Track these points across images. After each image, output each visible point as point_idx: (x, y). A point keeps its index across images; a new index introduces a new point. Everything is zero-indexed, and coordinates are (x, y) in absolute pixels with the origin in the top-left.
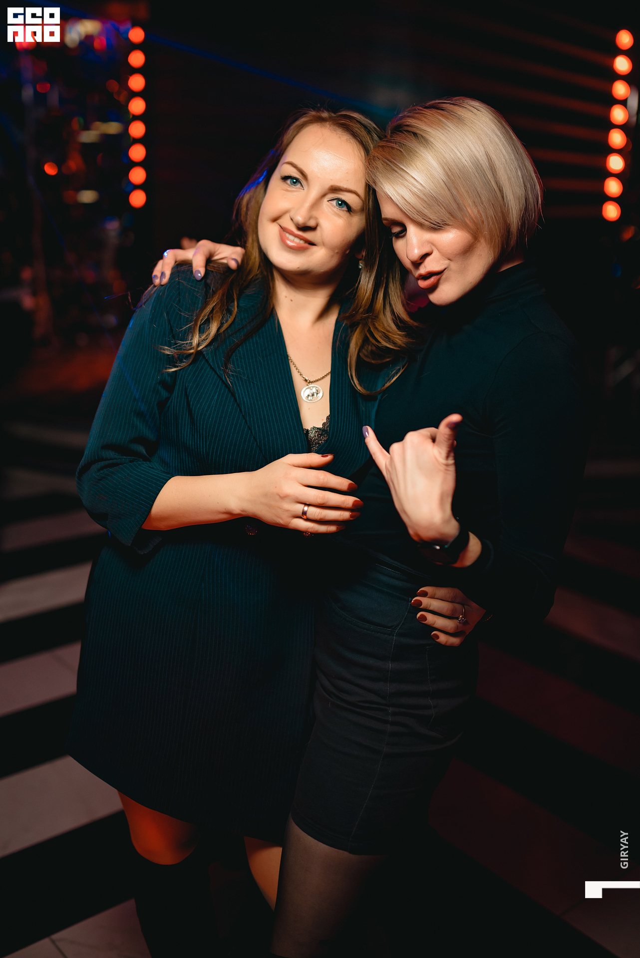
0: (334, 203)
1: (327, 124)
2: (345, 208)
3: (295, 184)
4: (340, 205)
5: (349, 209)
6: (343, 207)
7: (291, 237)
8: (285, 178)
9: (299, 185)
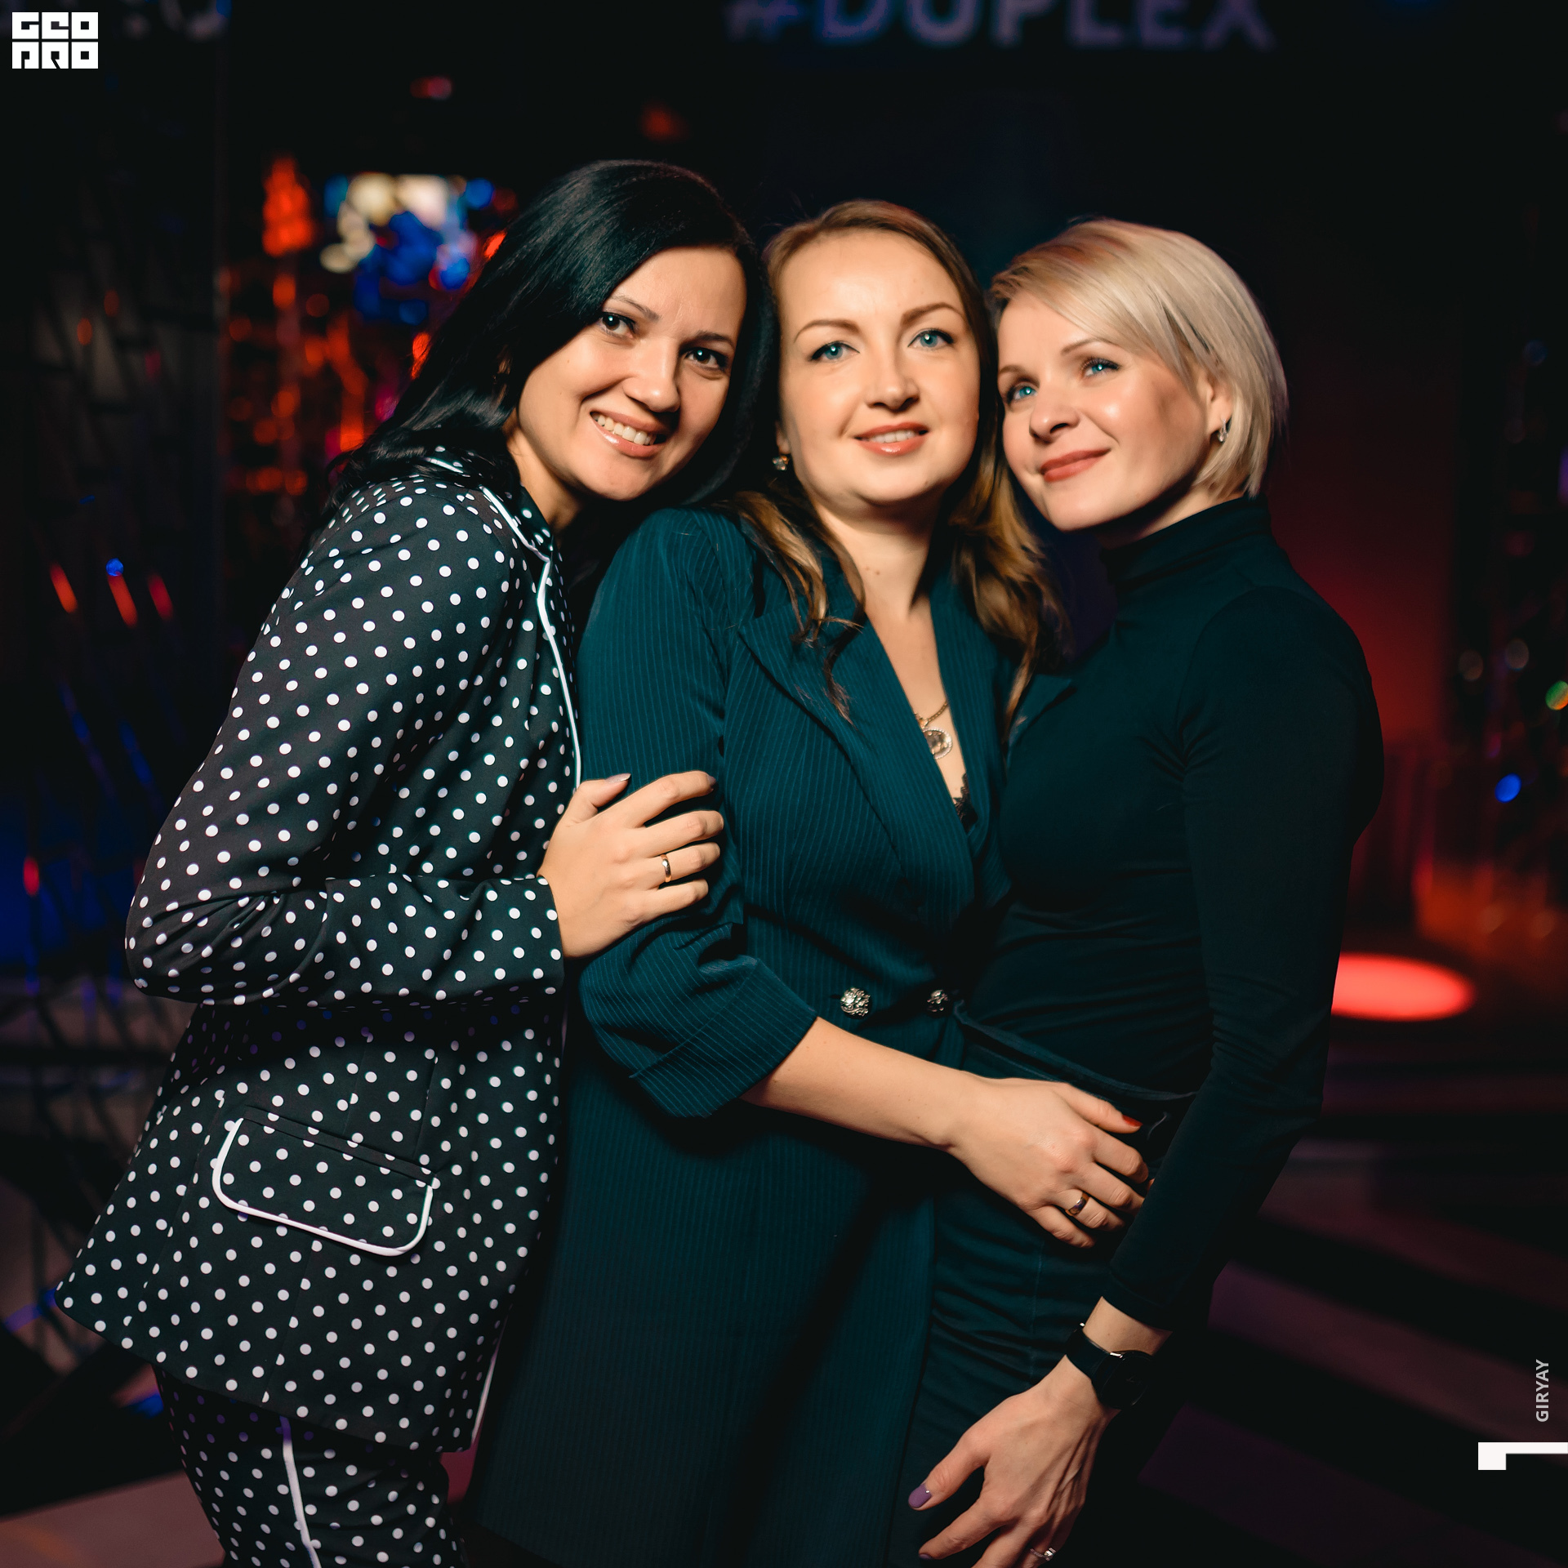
0: (918, 343)
1: (822, 236)
2: (940, 341)
3: (839, 354)
4: (929, 342)
5: (949, 339)
6: (935, 344)
7: (890, 438)
8: (817, 355)
9: (844, 351)
